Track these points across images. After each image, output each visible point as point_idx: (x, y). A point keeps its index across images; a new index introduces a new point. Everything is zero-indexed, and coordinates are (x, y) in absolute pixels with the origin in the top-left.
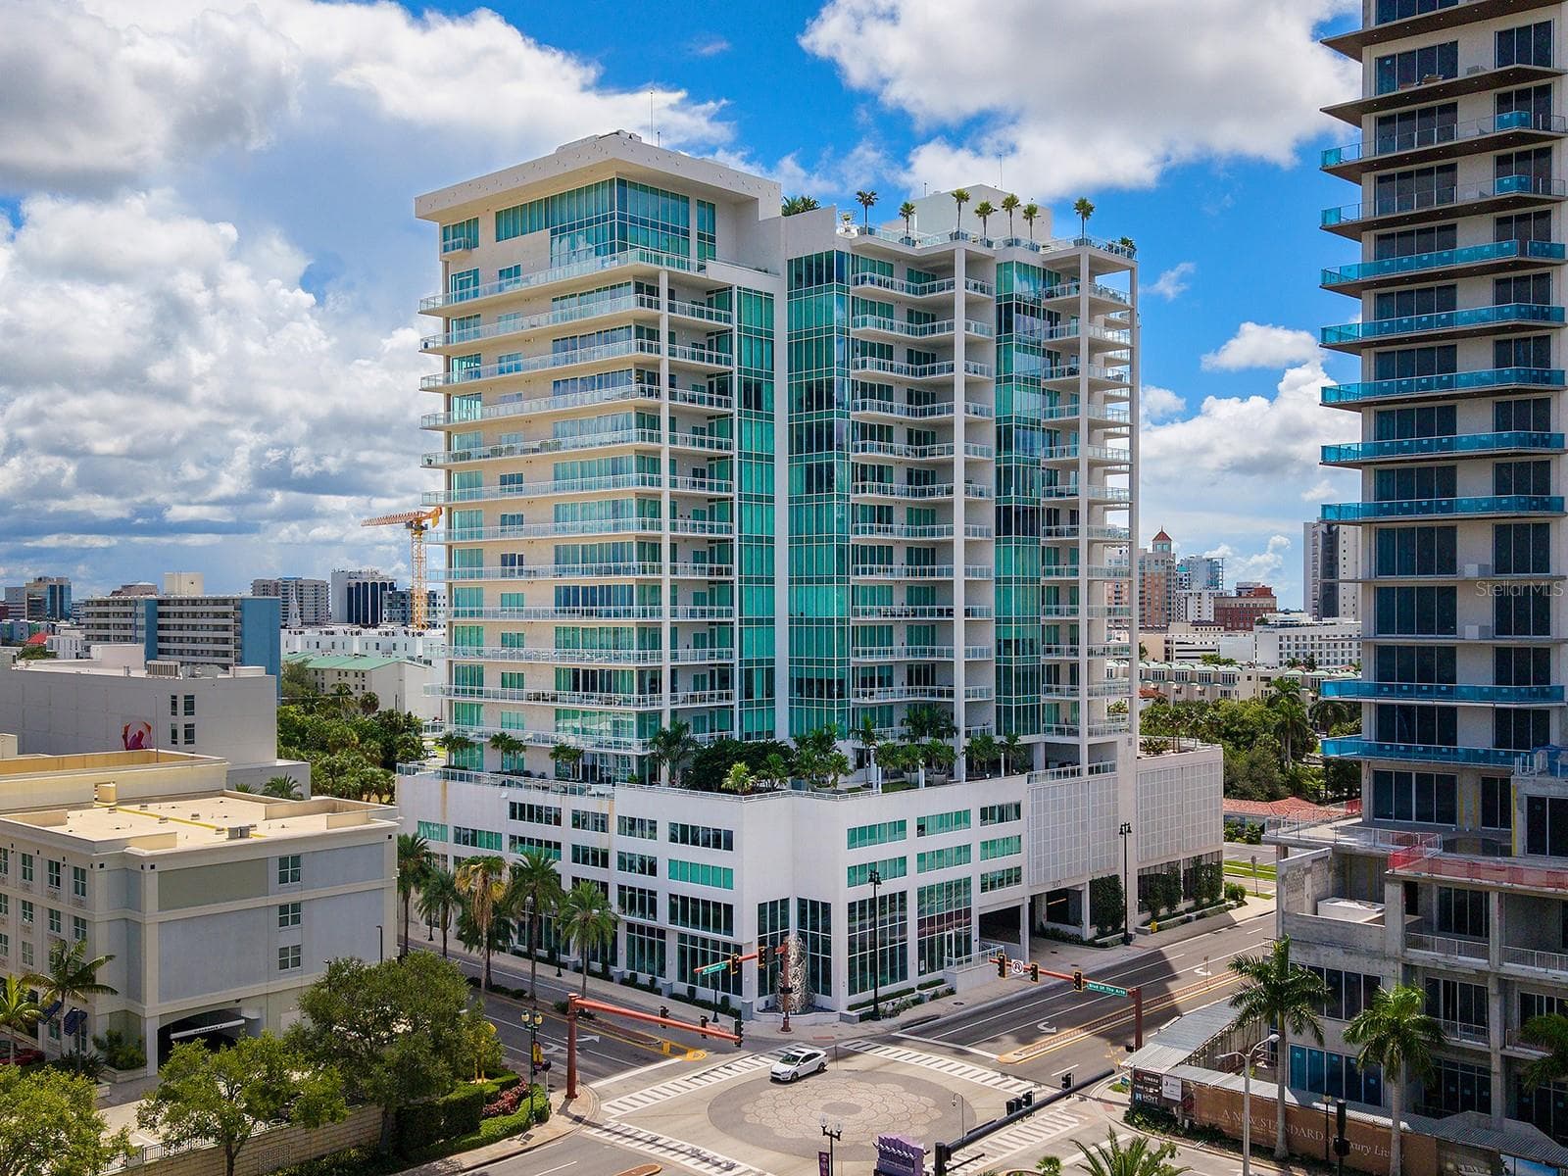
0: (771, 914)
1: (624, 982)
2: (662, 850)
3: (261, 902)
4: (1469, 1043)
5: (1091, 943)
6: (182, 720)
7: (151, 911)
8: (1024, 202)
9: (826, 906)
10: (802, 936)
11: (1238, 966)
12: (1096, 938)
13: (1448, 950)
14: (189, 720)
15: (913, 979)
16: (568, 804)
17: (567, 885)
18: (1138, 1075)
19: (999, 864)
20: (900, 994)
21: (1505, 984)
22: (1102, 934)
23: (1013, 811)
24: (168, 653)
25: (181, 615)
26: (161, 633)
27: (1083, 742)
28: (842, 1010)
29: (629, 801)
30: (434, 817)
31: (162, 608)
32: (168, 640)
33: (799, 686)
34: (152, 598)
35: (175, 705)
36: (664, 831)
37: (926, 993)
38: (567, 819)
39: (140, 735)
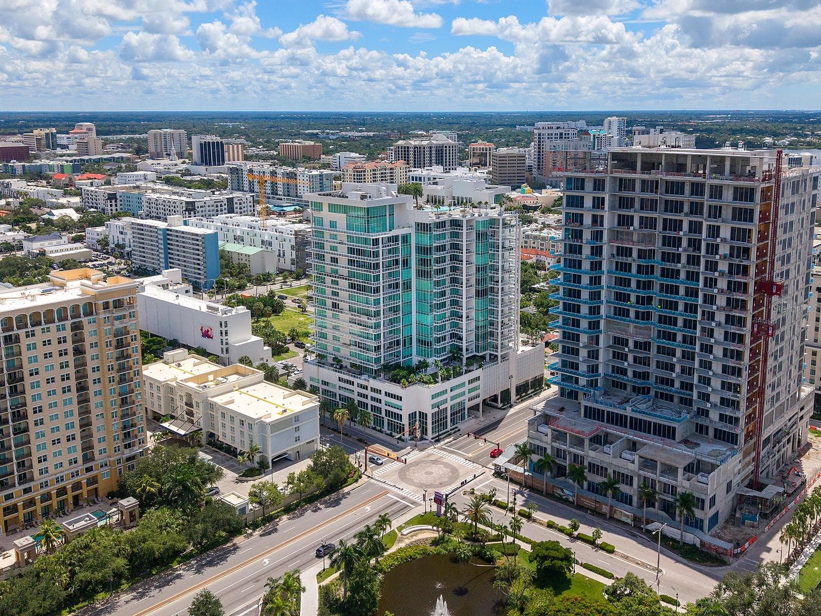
0: (412, 416)
1: (373, 428)
2: (382, 397)
3: (291, 427)
5: (500, 409)
6: (224, 329)
7: (269, 434)
8: (484, 202)
9: (426, 414)
10: (420, 420)
11: (516, 446)
12: (502, 407)
13: (560, 444)
14: (226, 329)
15: (449, 427)
16: (356, 381)
17: (356, 402)
18: (495, 465)
19: (473, 394)
20: (445, 433)
21: (570, 453)
22: (504, 406)
23: (478, 379)
24: (172, 249)
25: (177, 236)
26: (169, 242)
27: (499, 354)
28: (430, 439)
29: (373, 383)
30: (315, 376)
31: (168, 232)
32: (172, 245)
33: (419, 341)
34: (164, 227)
35: (221, 325)
36: (383, 393)
37: (452, 432)
38: (356, 384)
39: (208, 331)
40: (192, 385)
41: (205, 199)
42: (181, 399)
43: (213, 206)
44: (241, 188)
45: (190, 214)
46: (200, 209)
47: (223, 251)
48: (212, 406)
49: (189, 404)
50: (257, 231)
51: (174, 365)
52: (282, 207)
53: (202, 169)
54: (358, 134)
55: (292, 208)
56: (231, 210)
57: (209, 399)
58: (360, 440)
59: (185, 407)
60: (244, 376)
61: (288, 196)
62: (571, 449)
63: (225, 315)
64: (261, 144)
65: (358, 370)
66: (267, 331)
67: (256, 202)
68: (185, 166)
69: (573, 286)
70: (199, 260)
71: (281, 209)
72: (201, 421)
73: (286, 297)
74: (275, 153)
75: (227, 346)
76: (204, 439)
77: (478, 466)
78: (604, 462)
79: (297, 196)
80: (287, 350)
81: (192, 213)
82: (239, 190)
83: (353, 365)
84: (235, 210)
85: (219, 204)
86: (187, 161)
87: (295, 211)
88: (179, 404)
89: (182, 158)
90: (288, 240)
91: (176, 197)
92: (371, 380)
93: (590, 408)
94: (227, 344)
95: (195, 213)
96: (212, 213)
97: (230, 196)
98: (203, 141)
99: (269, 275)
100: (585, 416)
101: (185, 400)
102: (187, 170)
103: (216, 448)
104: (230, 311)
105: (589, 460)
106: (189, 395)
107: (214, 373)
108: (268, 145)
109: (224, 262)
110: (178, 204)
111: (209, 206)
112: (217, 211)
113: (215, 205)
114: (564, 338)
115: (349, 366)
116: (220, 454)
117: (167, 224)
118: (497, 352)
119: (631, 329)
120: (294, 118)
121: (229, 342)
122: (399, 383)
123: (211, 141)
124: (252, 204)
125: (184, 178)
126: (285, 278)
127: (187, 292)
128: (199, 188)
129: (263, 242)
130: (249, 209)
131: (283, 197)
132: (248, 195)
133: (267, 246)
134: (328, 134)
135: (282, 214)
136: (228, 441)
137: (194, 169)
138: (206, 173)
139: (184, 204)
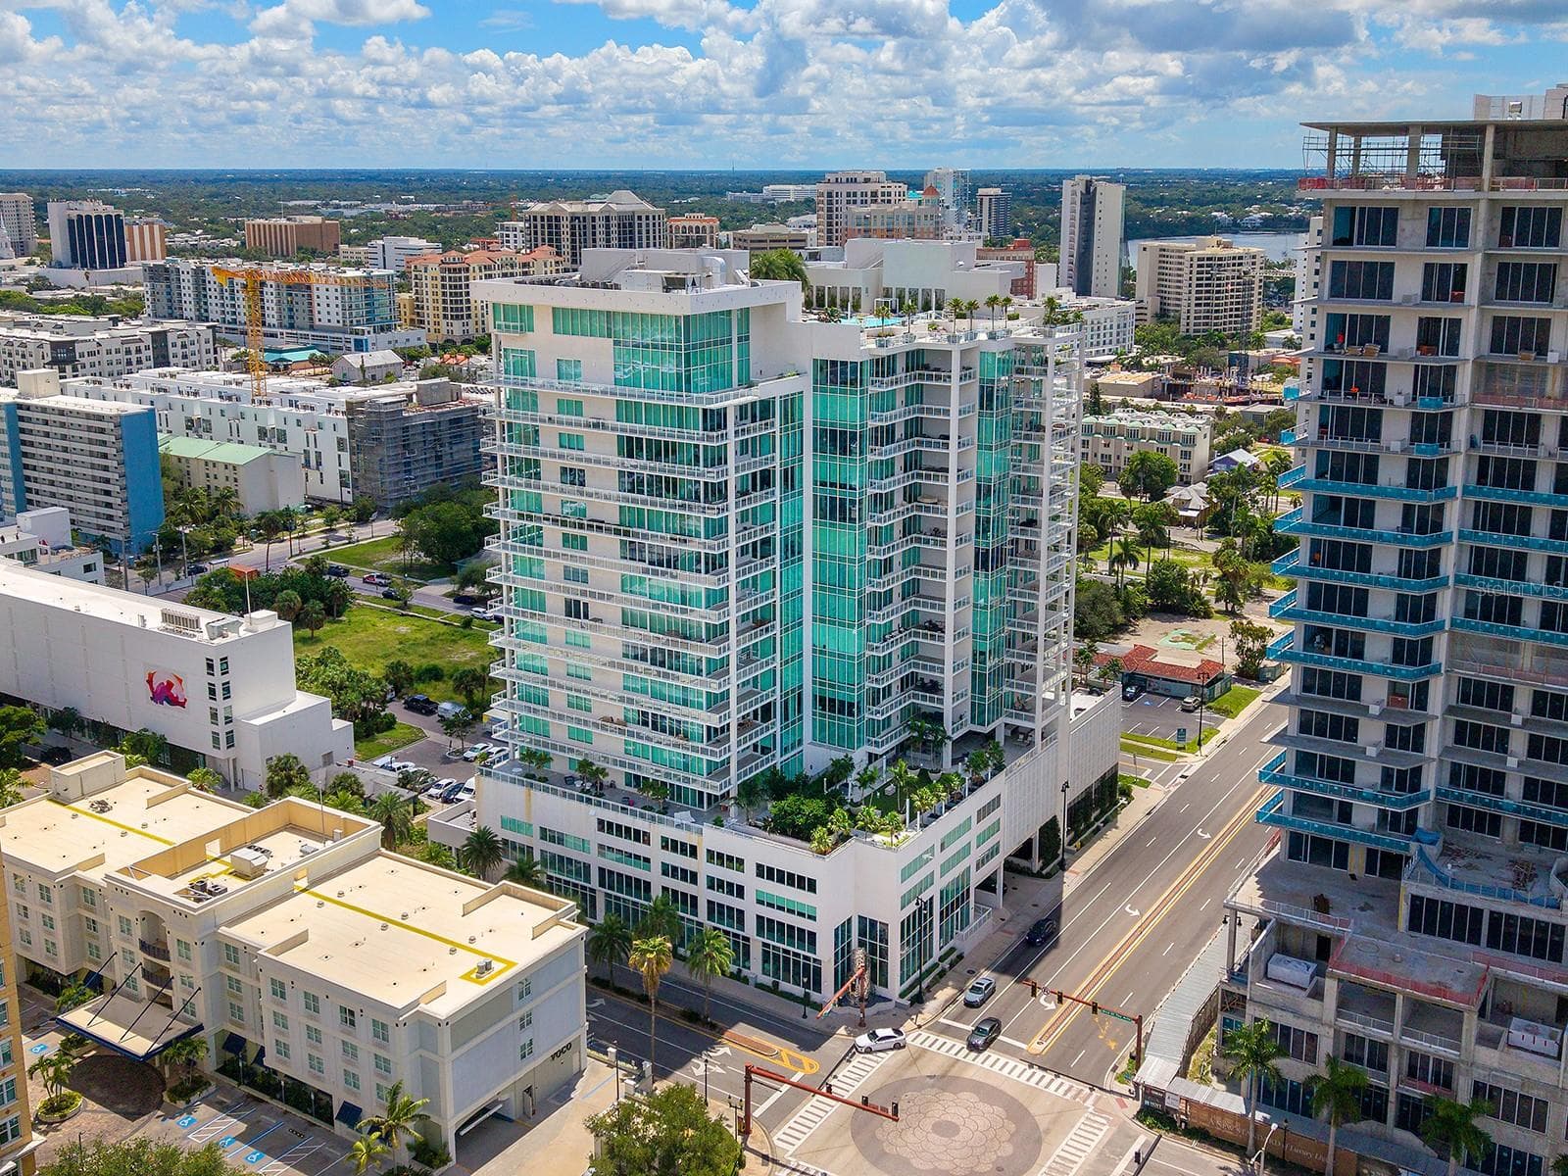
0: (842, 933)
2: (748, 879)
3: (510, 1019)
4: (1374, 1081)
5: (1039, 875)
6: (218, 680)
7: (446, 1055)
9: (882, 923)
10: (864, 944)
12: (1042, 869)
13: (1365, 1023)
14: (225, 678)
15: (937, 953)
16: (658, 831)
17: (656, 891)
18: (1146, 1088)
19: (986, 847)
20: (929, 973)
21: (1400, 1048)
22: (1045, 866)
23: (995, 803)
24: (33, 456)
25: (46, 423)
26: (23, 437)
27: (1038, 726)
28: (895, 997)
29: (712, 838)
30: (519, 816)
31: (21, 413)
32: (32, 444)
33: (821, 701)
34: (10, 400)
35: (210, 667)
36: (750, 868)
37: (946, 964)
38: (655, 841)
39: (170, 685)
40: (159, 885)
41: (99, 335)
42: (125, 926)
43: (118, 351)
44: (177, 313)
45: (63, 370)
46: (86, 360)
47: (166, 457)
48: (233, 953)
49: (155, 947)
50: (245, 405)
51: (83, 805)
52: (281, 351)
53: (76, 275)
54: (401, 207)
55: (305, 355)
56: (162, 360)
57: (223, 930)
58: (692, 1017)
59: (141, 957)
60: (322, 837)
61: (292, 326)
62: (1407, 1041)
63: (219, 641)
64: (198, 226)
65: (662, 797)
66: (333, 672)
67: (218, 343)
68: (33, 270)
69: (1342, 534)
70: (107, 481)
71: (277, 356)
72: (201, 1004)
73: (346, 572)
74: (235, 244)
75: (230, 727)
76: (208, 1061)
77: (1078, 1086)
78: (1536, 1084)
79: (312, 328)
80: (390, 723)
81: (69, 368)
82: (171, 316)
83: (636, 781)
84: (172, 360)
85: (133, 347)
86: (38, 260)
87: (313, 361)
88: (117, 944)
89: (23, 255)
90: (328, 427)
91: (26, 333)
92: (708, 830)
93: (1432, 902)
94: (229, 720)
95: (75, 369)
96: (116, 368)
97: (158, 328)
98: (74, 215)
99: (288, 513)
100: (1414, 925)
101: (138, 932)
102: (38, 278)
103: (252, 1084)
104: (235, 626)
105: (1480, 1075)
106: (152, 920)
107: (222, 833)
108: (214, 229)
109: (172, 486)
110: (31, 348)
111: (109, 352)
112: (129, 363)
113: (123, 349)
114: (1306, 688)
115: (621, 783)
116: (270, 1111)
117: (15, 392)
118: (1032, 719)
119: (1526, 659)
120: (259, 180)
121: (235, 715)
122: (808, 839)
123: (93, 214)
124: (210, 346)
125: (36, 295)
126: (331, 520)
127: (88, 568)
128: (76, 313)
129: (263, 433)
130: (206, 357)
131: (278, 331)
132: (202, 327)
133: (275, 441)
134: (338, 207)
135: (280, 368)
136: (294, 1067)
137: (55, 275)
138: (85, 283)
139: (47, 349)
